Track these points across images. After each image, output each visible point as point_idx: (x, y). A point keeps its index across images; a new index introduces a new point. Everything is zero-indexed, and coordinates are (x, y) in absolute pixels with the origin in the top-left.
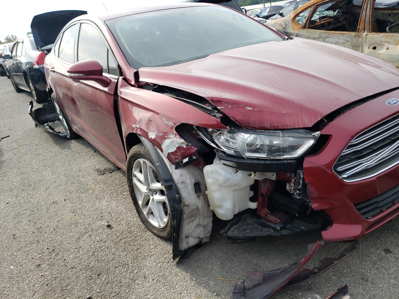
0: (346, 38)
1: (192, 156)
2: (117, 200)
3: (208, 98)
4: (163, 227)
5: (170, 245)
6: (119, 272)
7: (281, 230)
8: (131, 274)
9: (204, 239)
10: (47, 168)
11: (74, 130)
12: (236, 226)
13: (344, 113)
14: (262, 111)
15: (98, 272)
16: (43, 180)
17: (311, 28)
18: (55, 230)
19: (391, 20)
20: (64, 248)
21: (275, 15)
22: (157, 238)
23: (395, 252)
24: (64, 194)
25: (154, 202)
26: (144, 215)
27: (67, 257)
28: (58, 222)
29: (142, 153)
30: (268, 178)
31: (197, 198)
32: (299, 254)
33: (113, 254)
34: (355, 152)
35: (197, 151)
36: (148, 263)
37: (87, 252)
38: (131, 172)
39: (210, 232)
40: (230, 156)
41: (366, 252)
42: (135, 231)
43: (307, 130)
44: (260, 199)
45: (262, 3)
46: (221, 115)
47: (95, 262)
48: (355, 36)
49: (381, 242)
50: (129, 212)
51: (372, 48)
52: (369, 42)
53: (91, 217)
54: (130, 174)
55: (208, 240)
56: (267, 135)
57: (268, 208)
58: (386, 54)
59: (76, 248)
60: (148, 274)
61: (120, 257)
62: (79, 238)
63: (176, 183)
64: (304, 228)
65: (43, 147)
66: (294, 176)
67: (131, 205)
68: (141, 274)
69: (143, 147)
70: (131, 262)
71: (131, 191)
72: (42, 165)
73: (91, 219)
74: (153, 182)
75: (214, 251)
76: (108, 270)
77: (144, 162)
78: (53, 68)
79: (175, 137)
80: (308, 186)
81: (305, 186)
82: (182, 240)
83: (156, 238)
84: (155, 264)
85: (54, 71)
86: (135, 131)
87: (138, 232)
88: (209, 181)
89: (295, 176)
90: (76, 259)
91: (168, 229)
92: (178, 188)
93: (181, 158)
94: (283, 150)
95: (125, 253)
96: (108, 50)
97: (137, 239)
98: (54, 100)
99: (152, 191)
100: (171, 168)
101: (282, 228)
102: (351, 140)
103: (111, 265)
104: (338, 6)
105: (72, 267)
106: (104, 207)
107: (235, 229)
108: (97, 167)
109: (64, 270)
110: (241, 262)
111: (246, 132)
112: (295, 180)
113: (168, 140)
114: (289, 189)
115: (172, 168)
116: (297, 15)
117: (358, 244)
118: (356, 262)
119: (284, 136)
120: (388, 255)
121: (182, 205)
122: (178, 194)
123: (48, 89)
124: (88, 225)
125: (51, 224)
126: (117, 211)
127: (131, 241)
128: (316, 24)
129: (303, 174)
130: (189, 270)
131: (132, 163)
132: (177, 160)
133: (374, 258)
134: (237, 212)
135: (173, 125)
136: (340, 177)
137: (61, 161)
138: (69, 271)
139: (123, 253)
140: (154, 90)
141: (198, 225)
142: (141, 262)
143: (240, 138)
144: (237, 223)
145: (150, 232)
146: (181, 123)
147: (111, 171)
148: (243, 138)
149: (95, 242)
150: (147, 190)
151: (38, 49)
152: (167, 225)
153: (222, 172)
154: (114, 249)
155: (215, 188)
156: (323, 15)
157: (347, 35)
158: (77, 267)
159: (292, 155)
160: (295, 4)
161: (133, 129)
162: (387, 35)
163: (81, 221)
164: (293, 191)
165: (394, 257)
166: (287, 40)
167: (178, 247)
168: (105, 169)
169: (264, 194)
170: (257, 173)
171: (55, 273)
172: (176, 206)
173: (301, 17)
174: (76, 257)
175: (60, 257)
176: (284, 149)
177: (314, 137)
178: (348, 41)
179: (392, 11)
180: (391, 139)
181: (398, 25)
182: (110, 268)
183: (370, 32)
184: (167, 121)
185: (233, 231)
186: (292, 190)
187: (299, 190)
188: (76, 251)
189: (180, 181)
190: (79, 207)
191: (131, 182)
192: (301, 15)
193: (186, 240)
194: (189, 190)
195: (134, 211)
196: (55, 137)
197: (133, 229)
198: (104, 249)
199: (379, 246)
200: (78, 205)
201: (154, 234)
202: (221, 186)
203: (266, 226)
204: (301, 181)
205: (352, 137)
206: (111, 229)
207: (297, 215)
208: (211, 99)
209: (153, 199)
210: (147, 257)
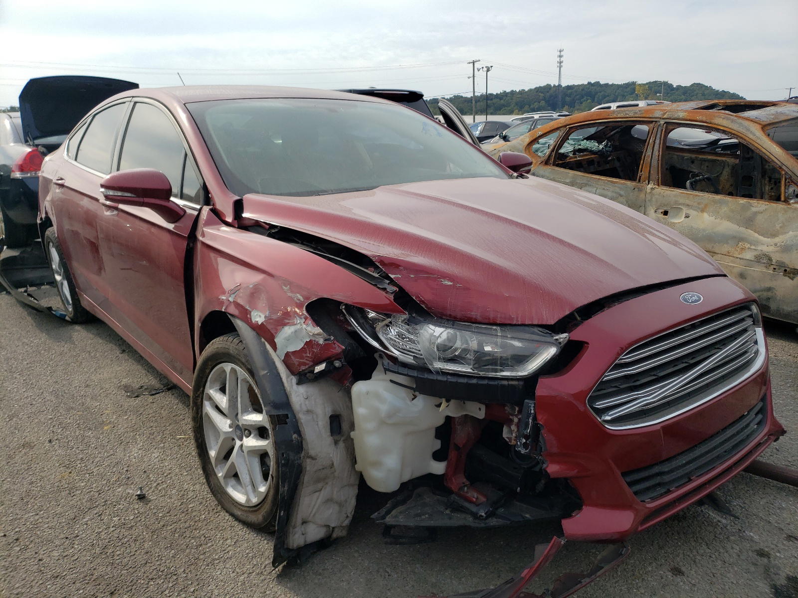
0: (618, 190)
1: (333, 361)
2: (162, 448)
3: (375, 256)
4: (256, 504)
5: (265, 542)
6: (156, 589)
7: (487, 518)
8: (181, 593)
9: (336, 530)
10: (15, 376)
11: (84, 304)
12: (401, 508)
13: (610, 307)
14: (468, 289)
15: (112, 588)
16: (5, 398)
17: (558, 165)
18: (22, 499)
19: (694, 171)
20: (41, 537)
21: (493, 137)
22: (241, 526)
23: (690, 573)
24: (49, 428)
25: (243, 452)
26: (218, 479)
27: (45, 555)
28: (30, 484)
29: (231, 352)
30: (469, 414)
31: (334, 445)
32: (517, 569)
33: (147, 553)
34: (626, 377)
35: (344, 351)
36: (219, 573)
37: (90, 548)
38: (201, 389)
39: (351, 516)
40: (405, 365)
41: (639, 572)
42: (197, 509)
43: (544, 330)
44: (453, 454)
45: (471, 114)
46: (395, 289)
47: (105, 567)
48: (634, 189)
49: (666, 555)
50: (186, 474)
51: (662, 213)
52: (657, 201)
53: (105, 477)
54: (198, 393)
55: (344, 533)
56: (475, 332)
57: (465, 475)
58: (685, 225)
59: (67, 538)
60: (216, 594)
61: (162, 560)
62: (74, 519)
63: (295, 412)
64: (530, 516)
65: (10, 334)
66: (518, 412)
67: (190, 460)
68: (202, 593)
69: (235, 340)
70: (183, 570)
71: (197, 428)
72: (6, 369)
73: (105, 482)
74: (245, 411)
75: (354, 556)
76: (133, 583)
77: (233, 371)
78: (62, 179)
79: (304, 322)
80: (542, 431)
81: (536, 429)
82: (294, 527)
83: (238, 527)
84: (232, 575)
85: (62, 186)
86: (224, 308)
87: (203, 513)
88: (360, 411)
89: (520, 412)
90: (66, 561)
91: (267, 507)
92: (297, 423)
93: (311, 364)
94: (503, 363)
95: (173, 551)
96: (186, 155)
97: (200, 525)
98: (49, 242)
99: (241, 430)
100: (289, 381)
101: (490, 515)
102: (619, 355)
103: (140, 574)
104: (607, 135)
105: (56, 575)
106: (134, 460)
107: (401, 512)
108: (125, 381)
109: (36, 581)
110: (405, 579)
111: (437, 324)
112: (519, 419)
113: (289, 328)
114: (507, 438)
115: (291, 382)
116: (535, 141)
117: (625, 549)
118: (620, 588)
119: (504, 336)
120: (678, 579)
121: (302, 455)
122: (297, 434)
123: (41, 219)
124: (98, 493)
125: (16, 486)
126: (161, 470)
127: (186, 528)
128: (568, 160)
129: (534, 407)
130: (302, 591)
131: (208, 371)
132: (303, 368)
133: (653, 583)
134: (406, 477)
135: (302, 299)
136: (599, 419)
137: (49, 364)
138: (47, 584)
139: (168, 551)
140: (271, 235)
141: (329, 501)
142: (205, 571)
143: (426, 334)
144: (403, 502)
145: (227, 514)
146: (319, 297)
147: (154, 392)
148: (432, 335)
149: (109, 528)
150: (230, 427)
151: (26, 141)
152: (266, 500)
153: (387, 395)
154: (150, 543)
155: (370, 425)
156: (580, 147)
157: (620, 186)
158: (65, 577)
159: (517, 371)
160: (531, 123)
161: (222, 303)
162: (687, 194)
163: (82, 484)
164: (514, 440)
165: (689, 583)
166: (517, 178)
167: (286, 542)
168: (142, 387)
169: (461, 446)
170: (452, 402)
171: (17, 585)
172: (292, 456)
173: (542, 144)
174: (65, 557)
175: (31, 553)
176: (504, 360)
177: (557, 343)
178: (621, 196)
179: (697, 156)
180: (688, 363)
181: (705, 180)
182: (137, 581)
183: (658, 185)
184: (292, 292)
185: (396, 517)
186: (513, 438)
187: (526, 437)
188: (66, 544)
189: (305, 409)
190: (81, 456)
191: (200, 410)
192: (541, 141)
193: (303, 529)
194: (318, 428)
195: (196, 472)
196: (39, 318)
197: (191, 506)
198: (128, 541)
199: (663, 561)
200: (78, 452)
201: (235, 518)
202: (382, 423)
203: (461, 509)
204: (530, 421)
205: (622, 350)
206: (147, 504)
207: (519, 489)
208: (379, 261)
209: (242, 446)
210: (218, 561)
